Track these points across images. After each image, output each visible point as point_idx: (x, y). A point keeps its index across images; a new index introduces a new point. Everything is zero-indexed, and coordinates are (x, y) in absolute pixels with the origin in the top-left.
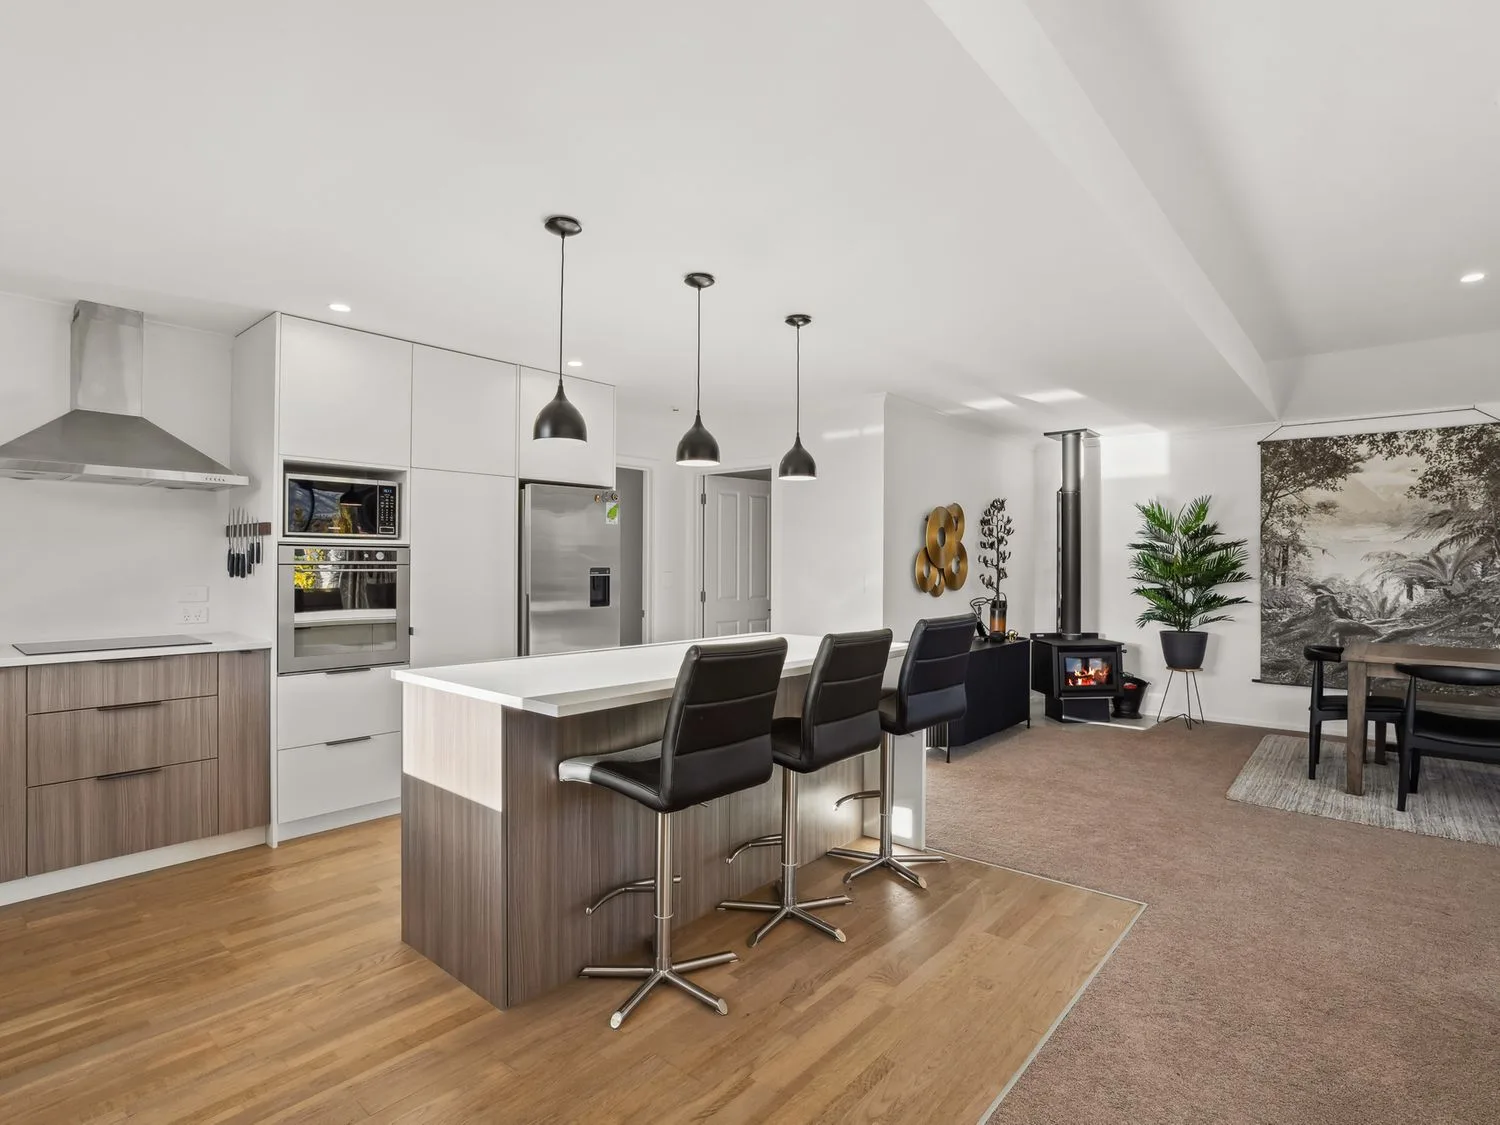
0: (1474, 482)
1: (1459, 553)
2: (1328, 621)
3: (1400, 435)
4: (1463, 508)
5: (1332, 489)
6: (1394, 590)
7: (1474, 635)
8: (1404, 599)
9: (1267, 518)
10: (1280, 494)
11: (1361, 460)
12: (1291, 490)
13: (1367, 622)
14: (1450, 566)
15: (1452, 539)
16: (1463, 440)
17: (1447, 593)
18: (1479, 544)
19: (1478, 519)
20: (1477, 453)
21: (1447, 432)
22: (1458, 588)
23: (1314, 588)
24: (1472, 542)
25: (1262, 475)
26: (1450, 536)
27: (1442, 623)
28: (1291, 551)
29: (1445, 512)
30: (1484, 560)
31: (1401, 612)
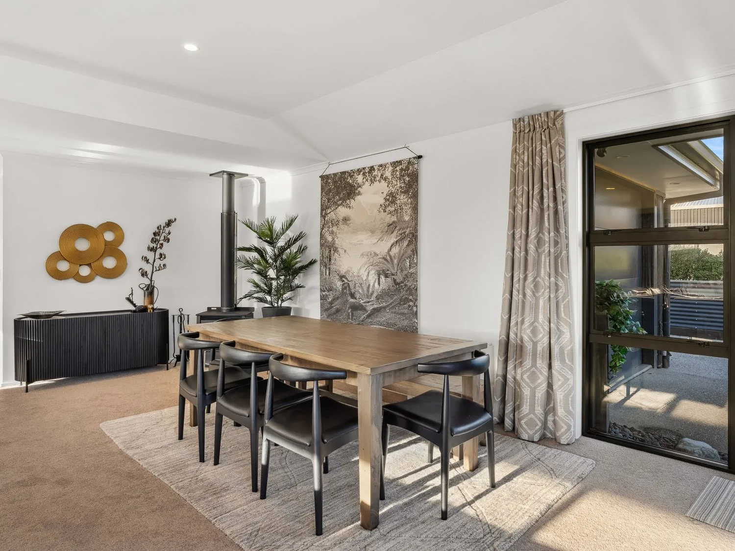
0: (406, 200)
1: (400, 251)
2: (347, 301)
3: (376, 168)
4: (400, 220)
5: (349, 207)
6: (373, 278)
7: (406, 311)
8: (376, 285)
9: (323, 229)
10: (328, 212)
11: (360, 186)
12: (333, 209)
13: (362, 301)
14: (395, 261)
15: (397, 242)
16: (402, 170)
17: (395, 280)
18: (408, 245)
19: (407, 228)
20: (407, 179)
21: (395, 164)
22: (399, 278)
23: (342, 277)
24: (406, 243)
25: (321, 198)
26: (396, 240)
27: (393, 302)
28: (332, 252)
29: (394, 222)
30: (410, 257)
31: (375, 295)
